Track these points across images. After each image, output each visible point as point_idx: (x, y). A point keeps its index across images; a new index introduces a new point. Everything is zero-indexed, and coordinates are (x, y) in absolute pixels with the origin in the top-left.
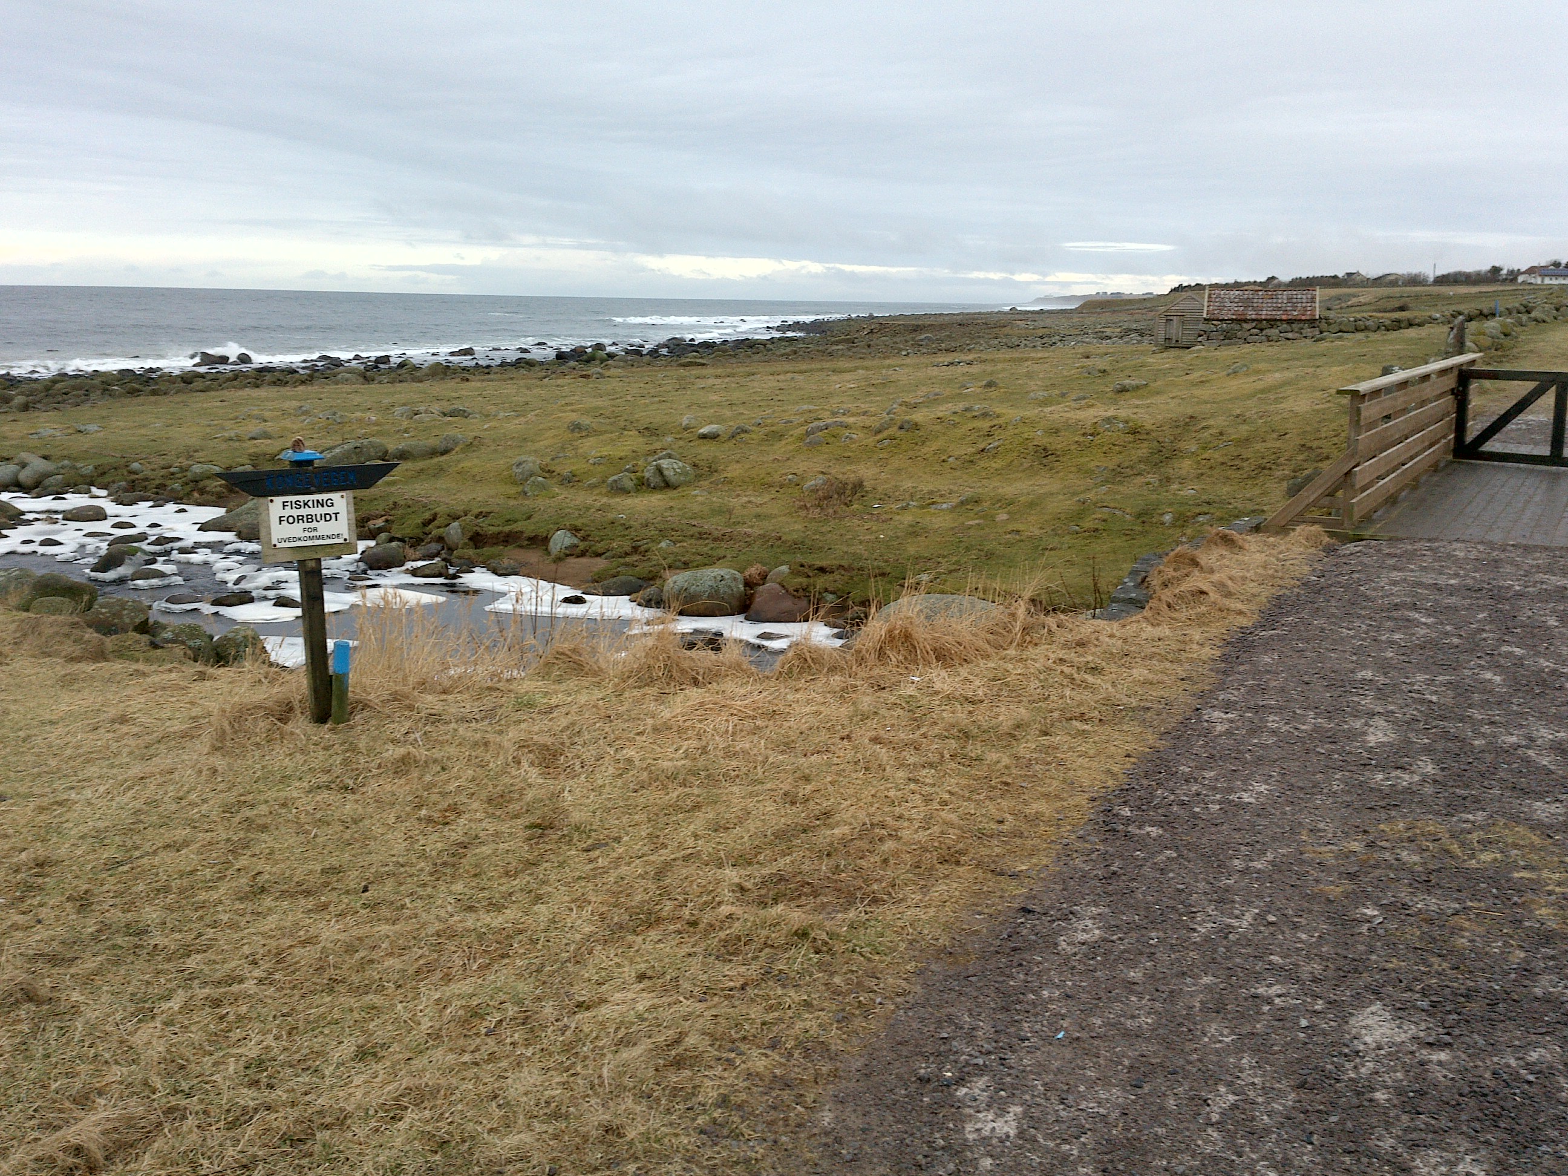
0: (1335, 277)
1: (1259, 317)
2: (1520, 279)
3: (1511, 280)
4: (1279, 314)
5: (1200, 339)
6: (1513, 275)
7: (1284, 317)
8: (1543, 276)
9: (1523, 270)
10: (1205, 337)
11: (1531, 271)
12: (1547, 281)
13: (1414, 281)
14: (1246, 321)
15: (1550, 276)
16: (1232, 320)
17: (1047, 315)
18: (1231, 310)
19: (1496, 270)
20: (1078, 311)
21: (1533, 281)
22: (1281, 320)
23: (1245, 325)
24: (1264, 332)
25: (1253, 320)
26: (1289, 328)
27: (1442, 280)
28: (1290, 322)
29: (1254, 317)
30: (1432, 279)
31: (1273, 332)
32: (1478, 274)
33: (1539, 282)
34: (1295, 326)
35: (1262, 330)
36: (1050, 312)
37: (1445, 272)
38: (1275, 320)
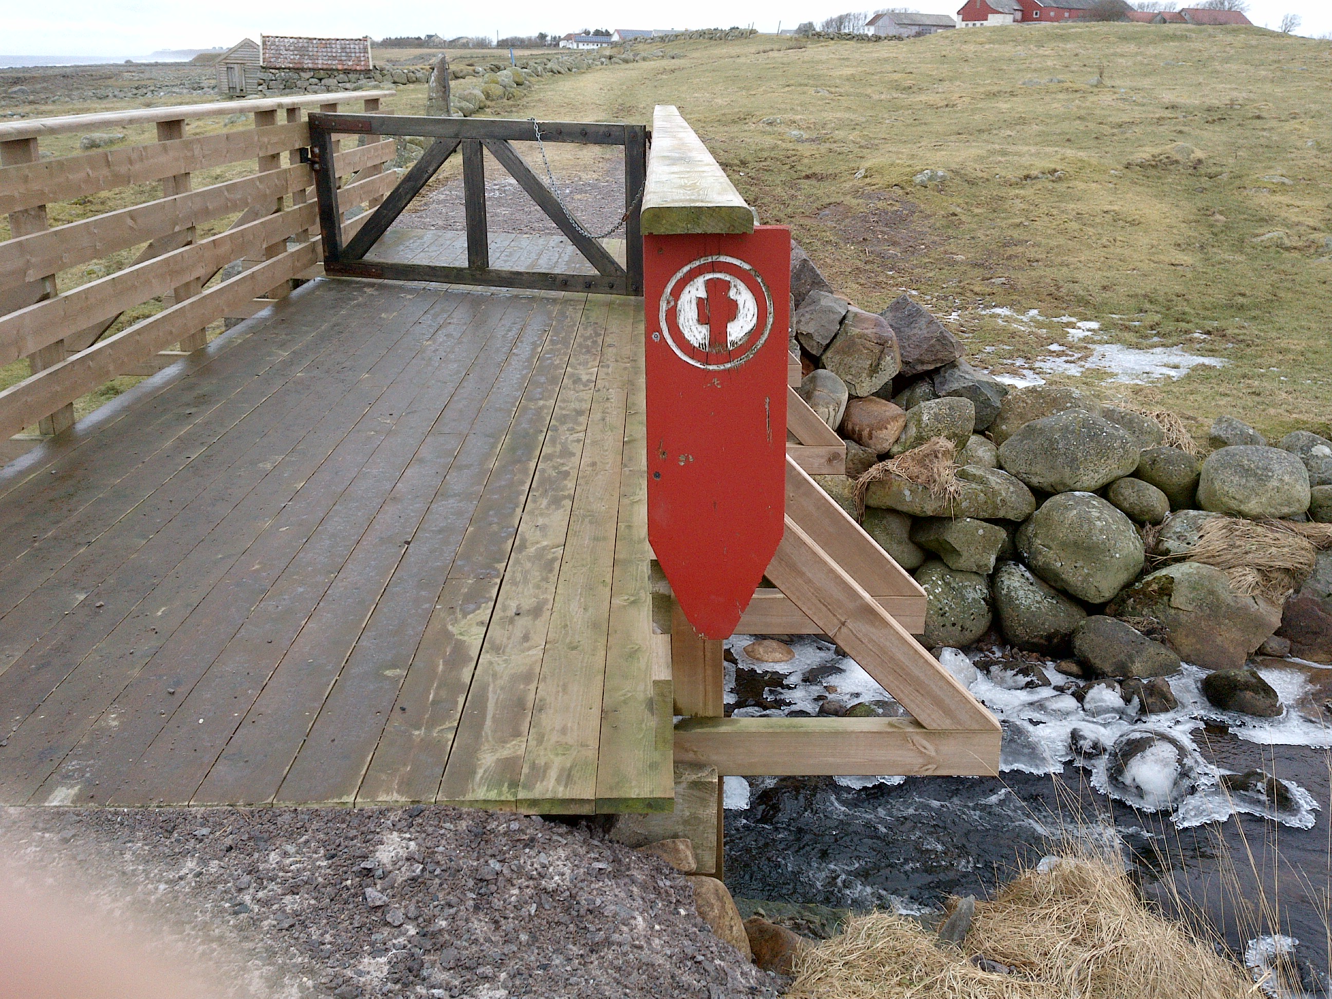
0: (419, 38)
1: (315, 66)
2: (562, 44)
3: (555, 46)
4: (335, 64)
5: (260, 88)
6: (556, 42)
7: (340, 67)
8: (578, 42)
9: (562, 37)
10: (265, 86)
11: (569, 37)
12: (581, 46)
13: (482, 44)
14: (303, 70)
15: (584, 42)
16: (289, 68)
17: (160, 67)
18: (288, 59)
19: (543, 36)
20: (191, 64)
21: (570, 46)
22: (337, 70)
23: (302, 74)
24: (323, 82)
25: (310, 69)
26: (346, 79)
27: (503, 44)
28: (347, 72)
29: (310, 66)
30: (495, 43)
31: (332, 82)
32: (530, 39)
33: (575, 47)
34: (352, 76)
35: (320, 80)
36: (165, 65)
37: (504, 38)
38: (332, 70)
